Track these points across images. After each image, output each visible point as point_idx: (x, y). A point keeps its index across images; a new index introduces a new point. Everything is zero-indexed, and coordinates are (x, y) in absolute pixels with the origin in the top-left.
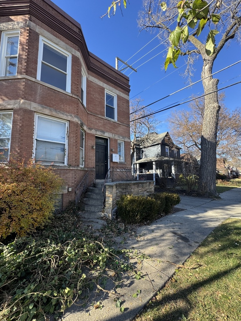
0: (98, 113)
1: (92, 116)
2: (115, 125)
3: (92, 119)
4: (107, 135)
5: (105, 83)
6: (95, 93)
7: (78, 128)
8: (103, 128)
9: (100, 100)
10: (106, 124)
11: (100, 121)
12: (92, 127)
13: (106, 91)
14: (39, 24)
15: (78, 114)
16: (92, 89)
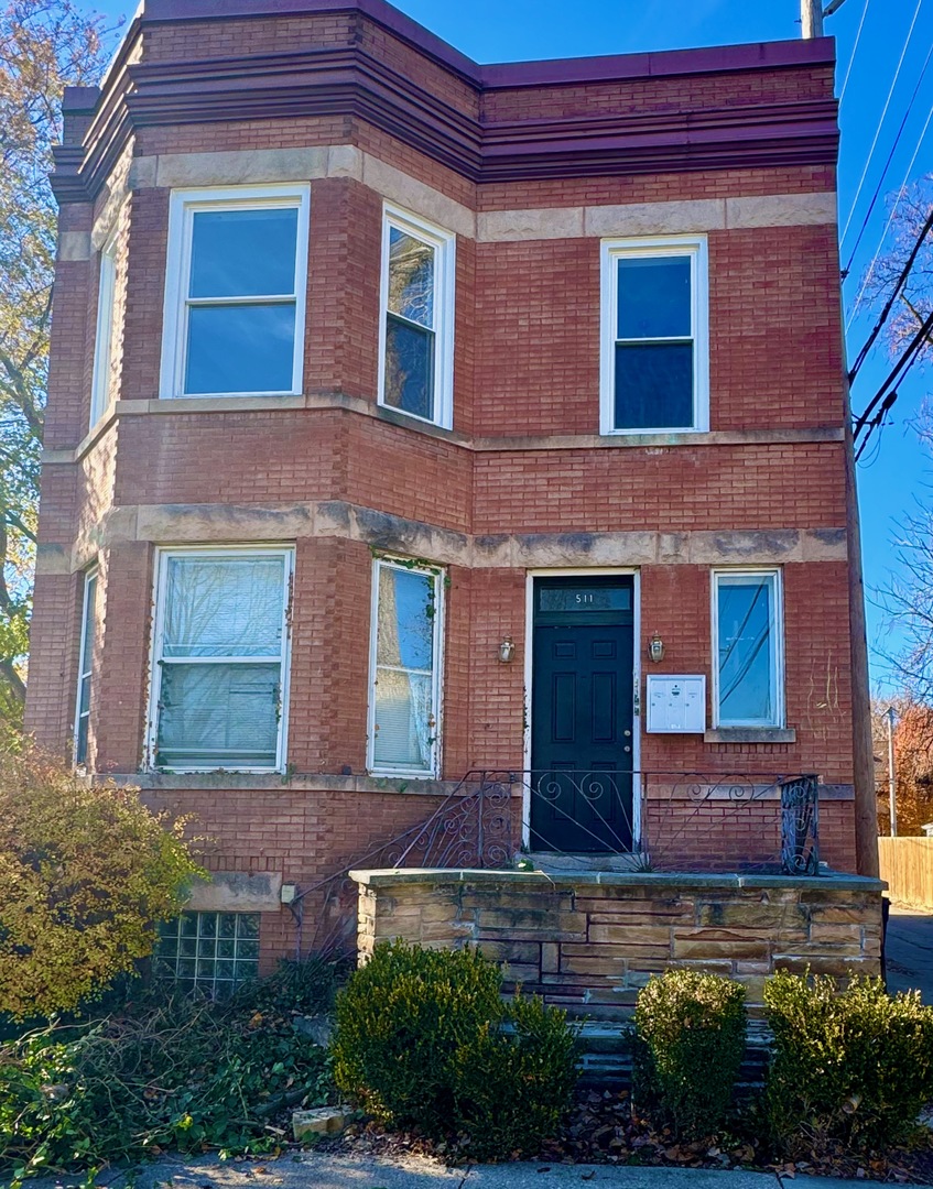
0: (546, 423)
1: (505, 459)
2: (688, 465)
3: (504, 479)
4: (609, 554)
5: (599, 202)
6: (524, 303)
7: (341, 566)
8: (581, 516)
9: (562, 334)
10: (607, 480)
11: (563, 474)
12: (504, 528)
13: (612, 250)
14: (170, 145)
15: (344, 491)
16: (504, 291)
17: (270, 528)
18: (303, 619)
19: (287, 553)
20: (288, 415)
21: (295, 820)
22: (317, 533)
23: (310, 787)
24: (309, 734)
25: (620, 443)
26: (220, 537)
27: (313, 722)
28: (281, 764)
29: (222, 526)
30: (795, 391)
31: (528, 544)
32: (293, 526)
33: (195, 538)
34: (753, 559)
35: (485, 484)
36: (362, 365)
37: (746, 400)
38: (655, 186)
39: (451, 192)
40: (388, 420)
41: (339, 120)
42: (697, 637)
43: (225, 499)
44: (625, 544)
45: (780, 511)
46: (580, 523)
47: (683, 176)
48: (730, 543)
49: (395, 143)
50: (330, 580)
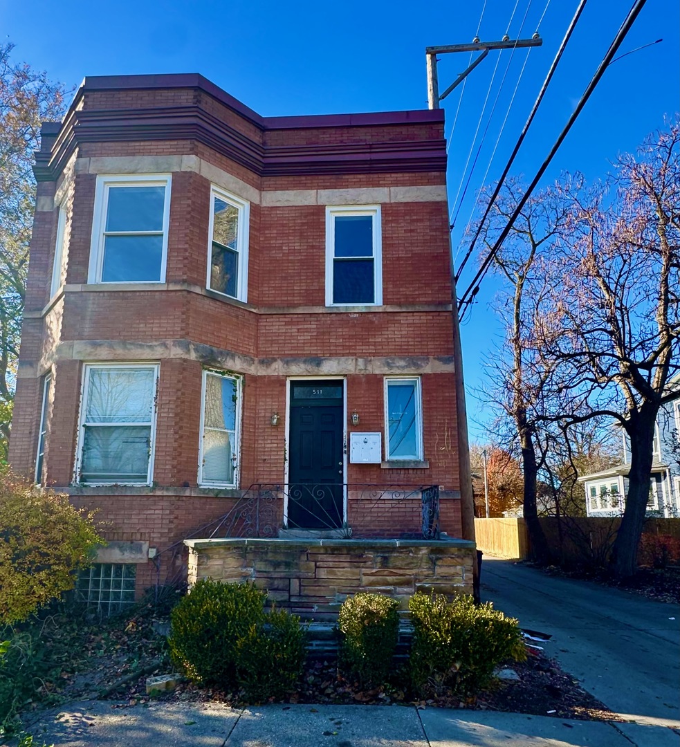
0: (297, 300)
1: (275, 319)
2: (372, 322)
3: (275, 329)
4: (331, 369)
5: (325, 188)
6: (286, 238)
7: (185, 374)
8: (315, 348)
9: (305, 254)
10: (329, 330)
11: (306, 326)
12: (274, 354)
13: (331, 212)
14: (97, 152)
15: (187, 334)
16: (275, 232)
17: (147, 354)
18: (163, 402)
19: (156, 367)
20: (157, 293)
21: (157, 512)
22: (172, 356)
23: (165, 493)
24: (166, 464)
25: (335, 311)
26: (119, 358)
27: (168, 458)
28: (150, 481)
29: (120, 351)
30: (427, 285)
31: (287, 363)
32: (159, 352)
33: (105, 358)
34: (406, 371)
35: (264, 331)
36: (198, 268)
37: (401, 289)
38: (354, 180)
39: (248, 181)
40: (212, 297)
41: (189, 142)
42: (376, 412)
43: (122, 338)
44: (338, 363)
45: (420, 347)
46: (315, 352)
47: (368, 176)
48: (394, 363)
49: (218, 155)
50: (179, 381)
